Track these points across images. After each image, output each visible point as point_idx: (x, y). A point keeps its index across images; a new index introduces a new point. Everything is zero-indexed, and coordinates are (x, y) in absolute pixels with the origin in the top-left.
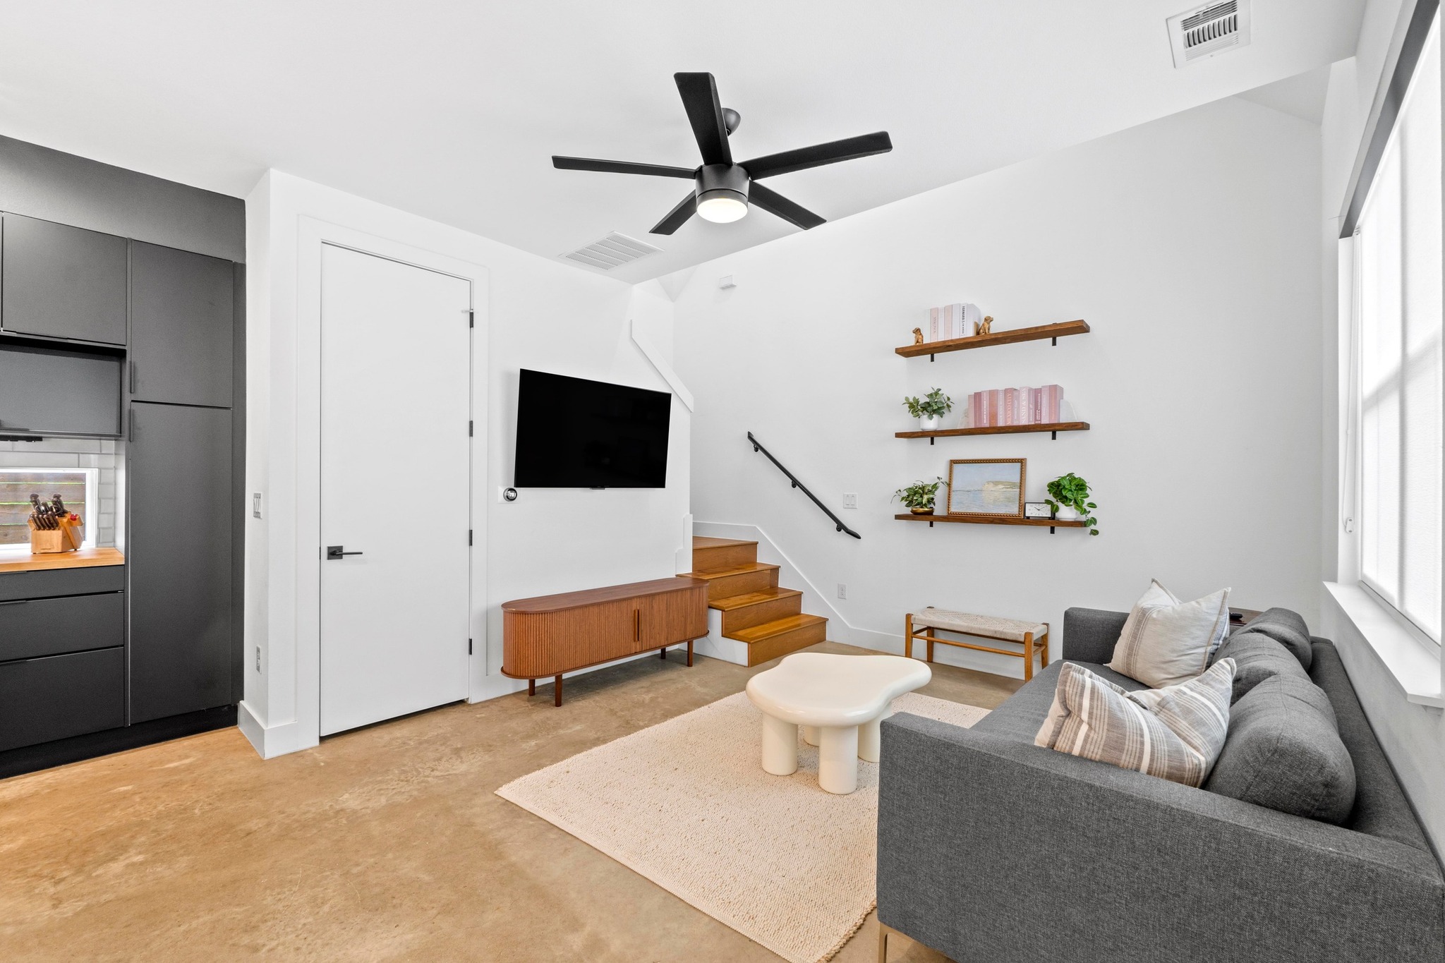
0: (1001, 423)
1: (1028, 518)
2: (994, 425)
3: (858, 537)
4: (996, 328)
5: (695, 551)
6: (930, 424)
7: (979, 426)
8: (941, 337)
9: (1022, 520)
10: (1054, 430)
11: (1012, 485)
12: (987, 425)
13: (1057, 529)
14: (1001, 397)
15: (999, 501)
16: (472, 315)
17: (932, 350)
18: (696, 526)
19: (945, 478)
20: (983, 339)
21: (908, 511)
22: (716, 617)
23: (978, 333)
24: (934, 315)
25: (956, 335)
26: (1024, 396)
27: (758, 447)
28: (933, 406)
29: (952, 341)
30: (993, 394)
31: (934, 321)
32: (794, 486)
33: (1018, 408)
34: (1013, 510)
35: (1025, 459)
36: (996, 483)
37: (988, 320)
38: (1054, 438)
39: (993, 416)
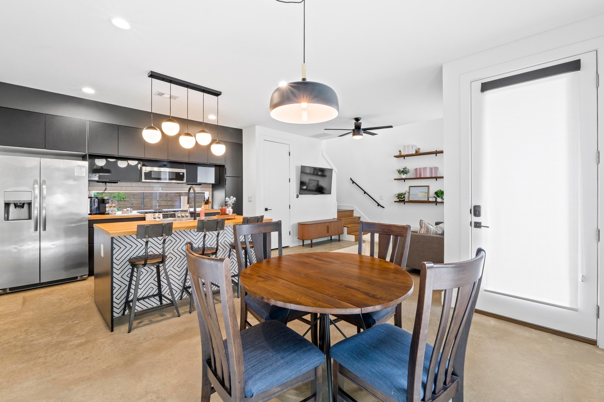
0: (422, 176)
1: (430, 201)
3: (384, 208)
4: (421, 151)
5: (337, 211)
6: (404, 176)
8: (406, 153)
9: (428, 202)
10: (436, 178)
11: (426, 193)
12: (419, 177)
13: (437, 204)
14: (422, 169)
15: (422, 197)
16: (290, 153)
17: (404, 156)
18: (338, 206)
19: (408, 191)
20: (418, 154)
21: (398, 200)
22: (345, 229)
23: (416, 152)
24: (404, 147)
25: (410, 152)
26: (428, 169)
27: (353, 182)
28: (404, 171)
29: (409, 154)
30: (420, 169)
31: (405, 149)
32: (365, 193)
33: (427, 173)
34: (426, 199)
35: (429, 186)
36: (421, 192)
37: (419, 149)
38: (436, 180)
39: (420, 174)
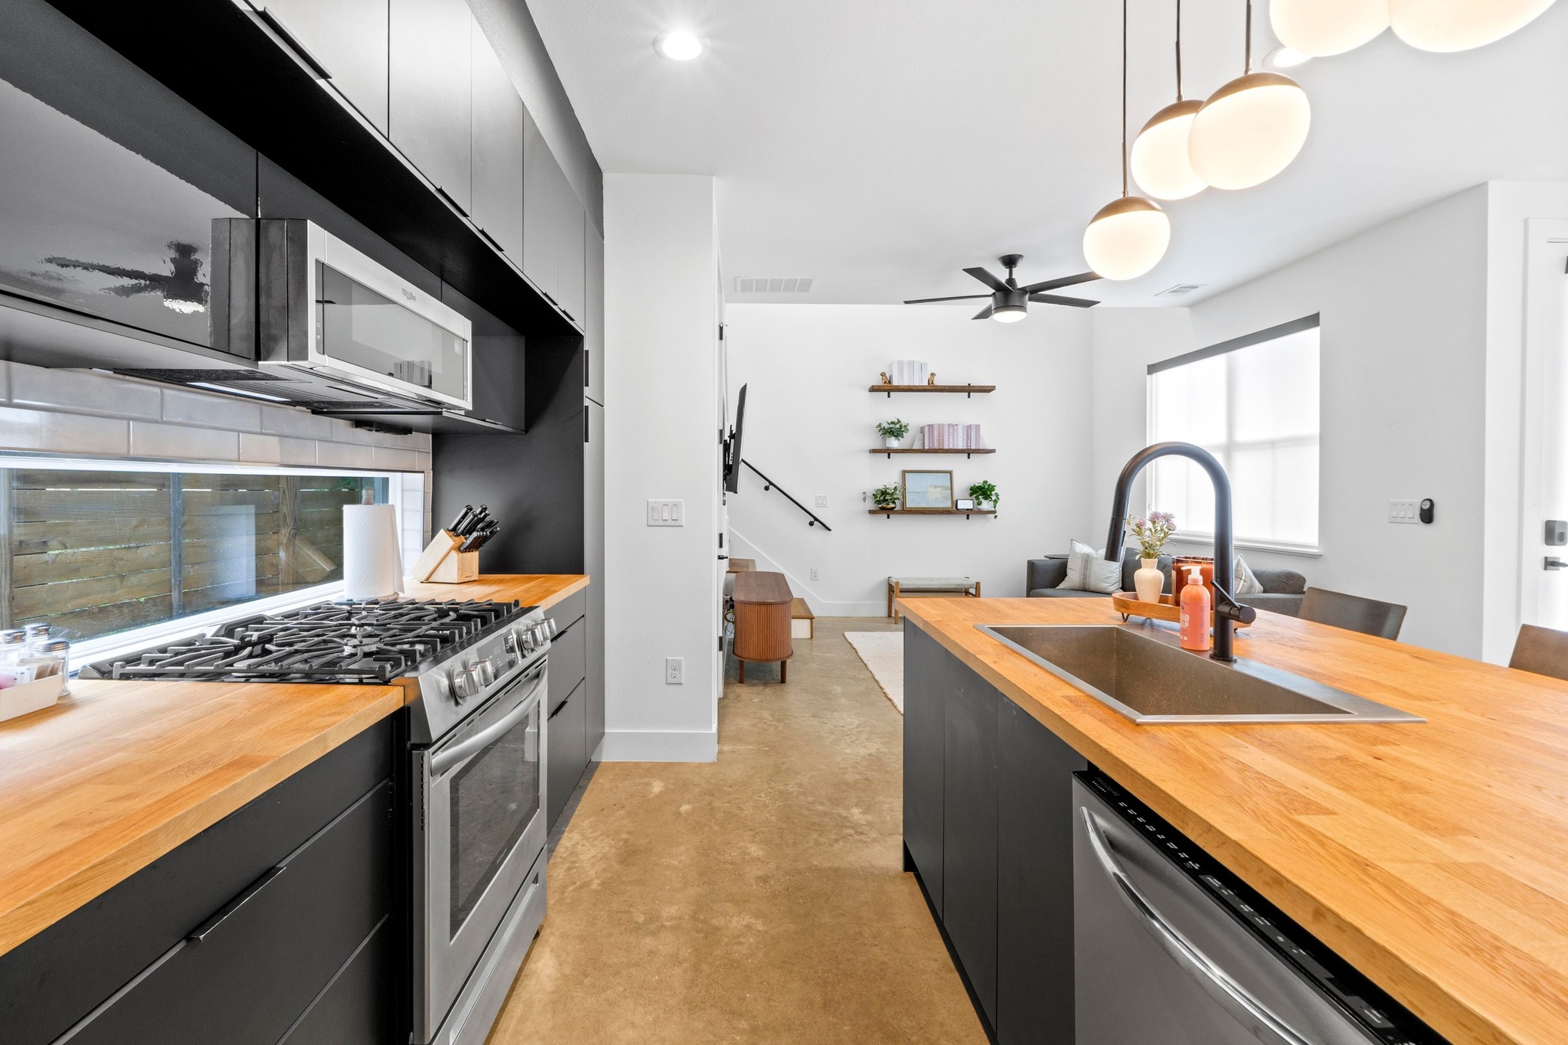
0: (946, 447)
1: (959, 509)
2: (941, 447)
3: (830, 530)
4: (939, 381)
6: (894, 443)
7: (931, 447)
8: (906, 382)
9: (953, 511)
10: (969, 452)
11: (945, 488)
12: (937, 448)
13: (970, 516)
14: (946, 429)
15: (937, 498)
16: (721, 330)
19: (900, 484)
20: (932, 388)
21: (874, 507)
23: (929, 383)
24: (900, 367)
25: (917, 383)
26: (960, 430)
28: (894, 430)
29: (915, 386)
30: (941, 426)
31: (901, 370)
32: (767, 489)
33: (957, 438)
34: (948, 505)
35: (952, 471)
36: (936, 487)
37: (935, 375)
38: (969, 458)
39: (941, 441)
